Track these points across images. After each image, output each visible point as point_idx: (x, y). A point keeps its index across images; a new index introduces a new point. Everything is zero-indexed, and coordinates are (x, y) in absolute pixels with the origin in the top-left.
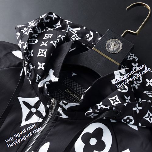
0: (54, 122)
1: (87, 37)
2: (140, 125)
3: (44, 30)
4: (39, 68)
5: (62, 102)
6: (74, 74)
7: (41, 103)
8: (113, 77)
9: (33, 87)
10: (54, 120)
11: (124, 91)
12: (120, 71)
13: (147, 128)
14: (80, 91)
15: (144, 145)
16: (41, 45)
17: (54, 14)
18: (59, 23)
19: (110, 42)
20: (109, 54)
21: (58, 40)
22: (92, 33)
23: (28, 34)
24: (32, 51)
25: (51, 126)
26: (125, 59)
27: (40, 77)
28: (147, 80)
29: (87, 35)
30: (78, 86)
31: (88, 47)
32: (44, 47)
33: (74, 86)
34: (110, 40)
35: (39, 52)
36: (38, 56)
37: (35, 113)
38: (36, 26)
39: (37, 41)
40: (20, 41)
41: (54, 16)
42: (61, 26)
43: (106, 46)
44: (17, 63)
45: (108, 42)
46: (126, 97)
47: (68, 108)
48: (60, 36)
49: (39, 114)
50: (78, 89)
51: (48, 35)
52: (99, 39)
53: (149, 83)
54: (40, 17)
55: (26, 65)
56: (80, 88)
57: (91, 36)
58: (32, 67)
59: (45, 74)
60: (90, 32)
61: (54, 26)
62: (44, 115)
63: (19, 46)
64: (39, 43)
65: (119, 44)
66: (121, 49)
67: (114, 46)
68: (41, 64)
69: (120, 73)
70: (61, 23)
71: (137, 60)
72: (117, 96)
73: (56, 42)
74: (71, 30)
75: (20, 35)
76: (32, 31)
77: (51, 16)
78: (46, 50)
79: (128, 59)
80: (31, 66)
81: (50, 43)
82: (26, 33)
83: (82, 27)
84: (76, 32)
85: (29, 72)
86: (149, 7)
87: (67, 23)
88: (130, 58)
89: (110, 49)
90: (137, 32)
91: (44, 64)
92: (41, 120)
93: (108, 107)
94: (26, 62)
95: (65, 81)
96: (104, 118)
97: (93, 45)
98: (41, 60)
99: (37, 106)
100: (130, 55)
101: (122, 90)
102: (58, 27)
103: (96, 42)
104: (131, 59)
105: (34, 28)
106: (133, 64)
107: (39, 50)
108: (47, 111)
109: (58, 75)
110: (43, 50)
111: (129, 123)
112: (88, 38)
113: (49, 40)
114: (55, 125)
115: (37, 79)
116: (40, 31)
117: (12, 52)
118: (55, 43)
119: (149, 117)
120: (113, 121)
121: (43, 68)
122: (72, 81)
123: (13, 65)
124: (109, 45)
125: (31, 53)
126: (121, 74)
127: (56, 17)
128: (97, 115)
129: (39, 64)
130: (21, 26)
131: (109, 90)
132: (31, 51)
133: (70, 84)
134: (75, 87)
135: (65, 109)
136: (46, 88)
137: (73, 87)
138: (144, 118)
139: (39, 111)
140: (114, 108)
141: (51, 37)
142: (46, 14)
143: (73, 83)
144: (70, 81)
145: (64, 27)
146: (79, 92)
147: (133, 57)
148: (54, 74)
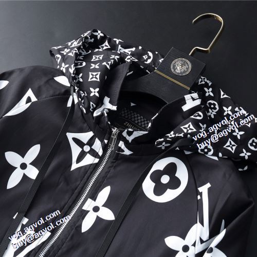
0: (114, 161)
1: (145, 58)
2: (220, 155)
3: (90, 51)
4: (92, 95)
5: (126, 130)
6: (132, 104)
7: (97, 139)
8: (183, 102)
9: (85, 120)
10: (114, 159)
11: (198, 118)
12: (191, 95)
13: (229, 159)
14: (143, 123)
15: (227, 176)
16: (91, 68)
17: (99, 32)
18: (106, 43)
19: (176, 63)
20: (176, 77)
21: (112, 61)
22: (150, 54)
23: (73, 56)
24: (81, 75)
25: (110, 167)
26: (195, 83)
27: (95, 106)
28: (225, 108)
29: (144, 57)
30: (139, 118)
31: (147, 71)
32: (95, 70)
33: (135, 117)
34: (176, 60)
35: (91, 76)
36: (89, 80)
37: (89, 152)
38: (81, 46)
39: (84, 64)
40: (63, 64)
41: (100, 34)
42: (109, 47)
43: (172, 67)
44: (63, 90)
45: (173, 62)
46: (201, 125)
47: (133, 140)
48: (113, 56)
49: (93, 153)
50: (139, 121)
51: (98, 56)
52: (160, 61)
53: (228, 111)
54: (82, 36)
55: (76, 91)
56: (142, 120)
57: (149, 57)
58: (84, 94)
59: (99, 102)
60: (149, 52)
61: (100, 46)
62: (100, 153)
63: (62, 71)
64: (88, 66)
65: (187, 64)
66: (190, 70)
67: (180, 67)
68: (95, 89)
69: (192, 98)
70: (109, 43)
71: (210, 84)
72: (190, 123)
73: (110, 63)
74: (123, 50)
75: (62, 57)
76: (77, 52)
77: (96, 34)
78: (99, 73)
79: (199, 83)
80: (82, 92)
81: (103, 64)
82: (70, 54)
83: (137, 47)
84: (130, 53)
85: (82, 100)
86: (220, 19)
87: (117, 42)
88: (202, 81)
89: (176, 71)
90: (208, 49)
91: (97, 90)
92: (97, 160)
93: (182, 135)
94: (76, 88)
95: (123, 112)
96: (178, 148)
97: (154, 67)
98: (94, 85)
99: (91, 142)
100: (202, 79)
101: (196, 116)
102: (105, 48)
103: (157, 64)
104: (203, 83)
105: (79, 48)
106: (206, 89)
107: (90, 73)
108: (105, 148)
109: (116, 103)
110: (94, 74)
111: (207, 153)
112: (146, 60)
113: (100, 62)
114: (115, 164)
115: (92, 108)
116: (85, 52)
117: (55, 78)
118: (108, 64)
119: (231, 146)
120: (187, 153)
121: (97, 95)
122: (132, 112)
123: (57, 93)
124: (174, 66)
125: (79, 78)
126: (194, 99)
127: (102, 35)
128: (169, 145)
129: (92, 89)
130: (59, 47)
131: (179, 118)
132: (78, 75)
133: (129, 116)
134: (136, 119)
135: (128, 141)
136: (106, 115)
137: (133, 120)
138: (225, 147)
139: (94, 150)
140: (189, 136)
141: (101, 58)
142: (89, 32)
143: (133, 114)
144: (129, 113)
145: (113, 47)
146: (142, 125)
147: (206, 80)
148: (110, 102)
